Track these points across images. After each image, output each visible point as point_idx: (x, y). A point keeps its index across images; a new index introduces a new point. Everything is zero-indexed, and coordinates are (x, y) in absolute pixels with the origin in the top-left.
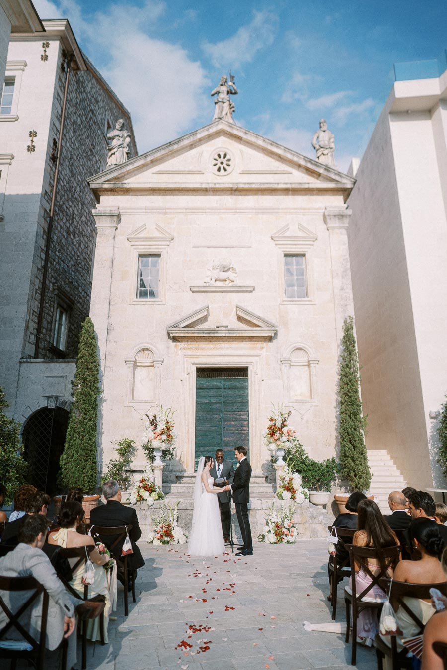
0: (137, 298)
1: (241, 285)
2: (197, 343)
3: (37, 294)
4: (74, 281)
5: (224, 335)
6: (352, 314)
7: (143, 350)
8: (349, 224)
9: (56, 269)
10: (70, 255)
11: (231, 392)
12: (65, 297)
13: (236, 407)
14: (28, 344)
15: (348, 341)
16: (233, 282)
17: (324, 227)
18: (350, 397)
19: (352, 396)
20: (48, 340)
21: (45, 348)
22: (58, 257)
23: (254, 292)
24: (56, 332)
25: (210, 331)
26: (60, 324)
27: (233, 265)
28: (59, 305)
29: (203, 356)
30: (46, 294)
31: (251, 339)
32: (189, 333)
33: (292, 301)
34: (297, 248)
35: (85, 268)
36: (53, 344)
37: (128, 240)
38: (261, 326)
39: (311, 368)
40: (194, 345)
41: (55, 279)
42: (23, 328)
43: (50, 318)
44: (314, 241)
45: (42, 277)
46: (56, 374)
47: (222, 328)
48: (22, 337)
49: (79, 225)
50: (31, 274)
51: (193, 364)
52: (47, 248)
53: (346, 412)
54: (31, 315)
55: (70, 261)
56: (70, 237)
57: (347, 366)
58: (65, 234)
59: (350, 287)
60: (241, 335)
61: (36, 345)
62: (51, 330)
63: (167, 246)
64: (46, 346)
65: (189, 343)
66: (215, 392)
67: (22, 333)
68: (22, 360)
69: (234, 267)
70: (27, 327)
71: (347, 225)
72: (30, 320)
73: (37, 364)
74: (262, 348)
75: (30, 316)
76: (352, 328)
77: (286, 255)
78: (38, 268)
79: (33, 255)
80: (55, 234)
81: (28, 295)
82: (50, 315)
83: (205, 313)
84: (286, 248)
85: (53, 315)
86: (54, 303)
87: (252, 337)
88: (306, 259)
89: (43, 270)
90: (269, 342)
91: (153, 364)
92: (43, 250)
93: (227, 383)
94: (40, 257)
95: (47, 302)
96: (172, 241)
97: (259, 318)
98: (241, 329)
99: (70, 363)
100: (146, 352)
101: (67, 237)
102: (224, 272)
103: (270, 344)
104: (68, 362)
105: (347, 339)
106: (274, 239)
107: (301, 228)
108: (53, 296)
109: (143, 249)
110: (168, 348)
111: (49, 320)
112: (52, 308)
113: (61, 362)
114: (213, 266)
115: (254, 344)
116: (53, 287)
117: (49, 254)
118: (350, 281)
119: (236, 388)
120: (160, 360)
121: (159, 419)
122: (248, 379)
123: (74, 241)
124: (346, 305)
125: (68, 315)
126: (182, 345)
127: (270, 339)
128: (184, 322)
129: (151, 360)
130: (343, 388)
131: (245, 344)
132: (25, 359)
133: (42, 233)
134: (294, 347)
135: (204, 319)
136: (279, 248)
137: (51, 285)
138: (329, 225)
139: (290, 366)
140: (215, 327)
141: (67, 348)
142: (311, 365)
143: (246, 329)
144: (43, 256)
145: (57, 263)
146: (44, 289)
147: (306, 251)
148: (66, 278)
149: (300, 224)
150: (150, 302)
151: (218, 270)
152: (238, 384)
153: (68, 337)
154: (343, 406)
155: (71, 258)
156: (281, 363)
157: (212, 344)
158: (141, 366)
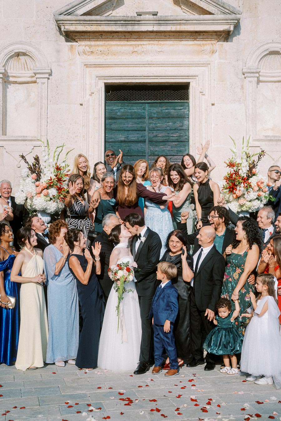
2: (107, 43)
5: (150, 28)
7: (18, 55)
11: (160, 124)
13: (169, 148)
25: (127, 21)
29: (117, 65)
31: (195, 35)
32: (92, 25)
38: (213, 12)
40: (100, 46)
47: (147, 17)
51: (100, 77)
60: (179, 28)
65: (93, 43)
66: (136, 123)
74: (213, 52)
87: (196, 32)
90: (224, 41)
91: (34, 79)
93: (155, 110)
98: (178, 18)
100: (21, 57)
103: (226, 45)
110: (58, 51)
115: (200, 45)
119: (169, 117)
120: (46, 71)
121: (44, 164)
122: (188, 103)
126: (81, 45)
127: (226, 36)
128: (84, 6)
129: (31, 73)
131: (186, 45)
134: (267, 50)
139: (259, 82)
140: (136, 15)
143: (187, 17)
152: (172, 111)
156: (243, 76)
157: (131, 45)
158: (15, 83)
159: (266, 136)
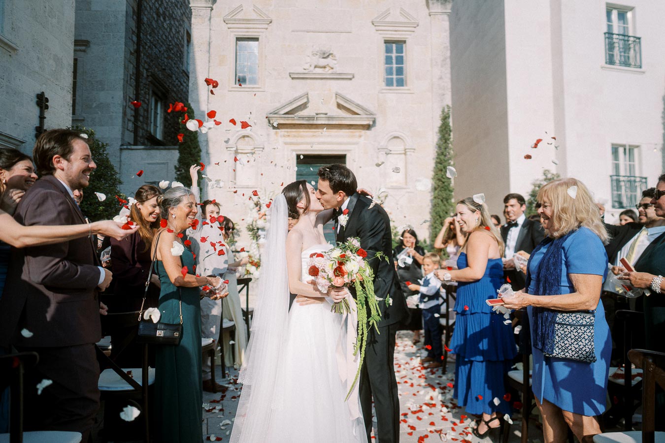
0: (236, 84)
1: (341, 72)
2: (298, 130)
3: (132, 80)
4: (167, 68)
5: (323, 122)
6: (450, 104)
7: (244, 137)
8: (451, 9)
9: (148, 53)
10: (162, 40)
12: (159, 84)
14: (127, 132)
15: (445, 130)
16: (332, 68)
17: (427, 11)
18: (444, 183)
19: (445, 181)
20: (146, 128)
21: (142, 137)
22: (150, 41)
23: (353, 79)
24: (152, 121)
25: (310, 118)
26: (156, 113)
27: (333, 51)
28: (154, 93)
29: (303, 144)
30: (141, 80)
31: (350, 126)
32: (289, 120)
33: (390, 90)
34: (398, 34)
35: (177, 55)
36: (150, 133)
37: (224, 21)
38: (360, 113)
39: (407, 156)
40: (294, 131)
41: (148, 65)
42: (121, 115)
43: (146, 105)
44: (415, 27)
45: (135, 62)
46: (157, 161)
47: (322, 116)
48: (121, 124)
49: (168, 7)
50: (123, 58)
51: (293, 151)
52: (138, 30)
53: (439, 197)
54: (128, 101)
55: (162, 46)
56: (161, 20)
57: (442, 154)
58: (155, 16)
59: (449, 76)
60: (340, 122)
61: (134, 133)
62: (147, 118)
63: (265, 30)
64: (144, 135)
65: (289, 130)
67: (120, 120)
68: (122, 147)
69: (335, 53)
70: (125, 114)
71: (450, 11)
72: (127, 107)
73: (138, 151)
74: (360, 136)
75: (126, 102)
76: (449, 117)
77: (386, 42)
78: (131, 52)
79: (124, 37)
80: (145, 15)
81: (122, 81)
82: (146, 103)
83: (305, 100)
84: (387, 34)
85: (149, 102)
86: (149, 90)
88: (406, 46)
89: (135, 55)
90: (367, 130)
91: (253, 151)
92: (134, 32)
94: (132, 40)
95: (142, 88)
96: (270, 24)
97: (358, 106)
98: (340, 117)
99: (171, 151)
100: (246, 138)
101: (157, 20)
102: (323, 58)
103: (368, 132)
104: (169, 149)
105: (444, 128)
106: (375, 24)
107: (403, 13)
108: (148, 83)
109: (241, 32)
110: (268, 135)
111: (145, 108)
112: (147, 96)
113: (162, 149)
114: (313, 52)
115: (352, 132)
116: (147, 73)
117: (140, 37)
118: (448, 71)
120: (261, 147)
121: (263, 201)
123: (165, 25)
124: (444, 95)
125: (163, 104)
126: (282, 132)
127: (368, 127)
128: (284, 109)
129: (252, 147)
130: (437, 175)
131: (344, 132)
132: (124, 146)
133: (131, 14)
134: (391, 136)
135: (304, 106)
136: (380, 34)
137: (145, 71)
138: (432, 11)
140: (315, 114)
141: (164, 138)
142: (408, 153)
143: (345, 117)
144: (135, 39)
145: (149, 47)
146: (138, 75)
147: (407, 38)
148: (159, 64)
149: (402, 9)
150: (249, 88)
151: (317, 56)
153: (165, 127)
154: (436, 192)
155: (163, 43)
156: (378, 151)
157: (312, 132)
158: (242, 153)
159: (392, 186)
